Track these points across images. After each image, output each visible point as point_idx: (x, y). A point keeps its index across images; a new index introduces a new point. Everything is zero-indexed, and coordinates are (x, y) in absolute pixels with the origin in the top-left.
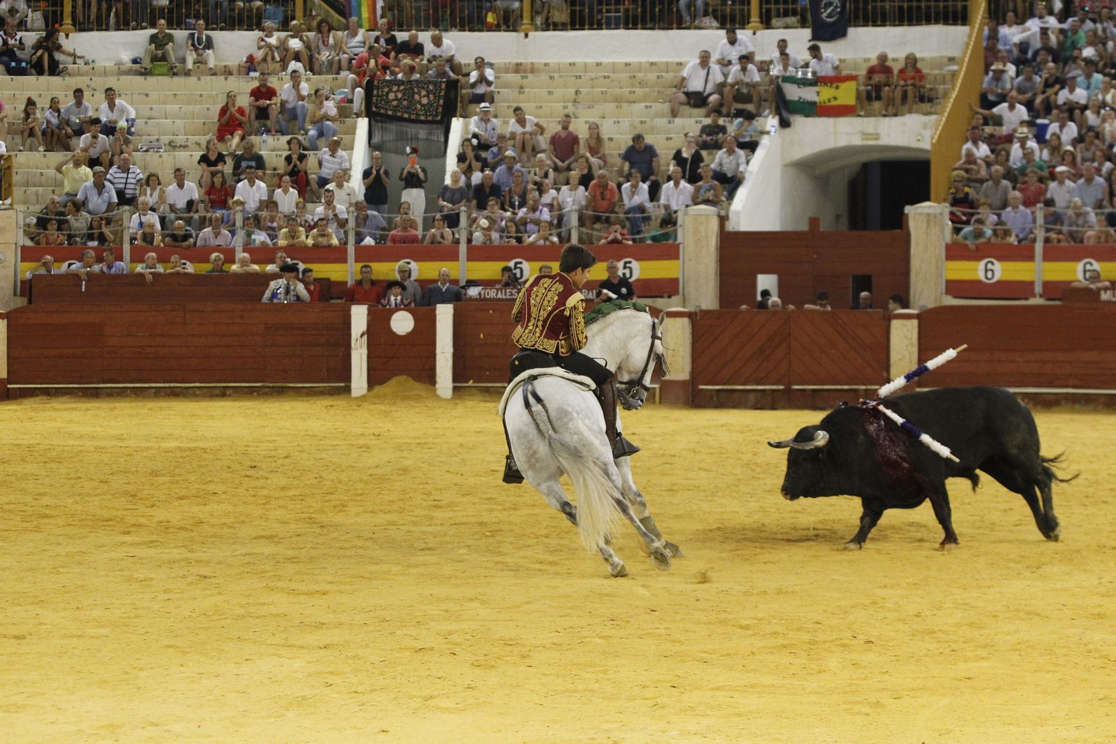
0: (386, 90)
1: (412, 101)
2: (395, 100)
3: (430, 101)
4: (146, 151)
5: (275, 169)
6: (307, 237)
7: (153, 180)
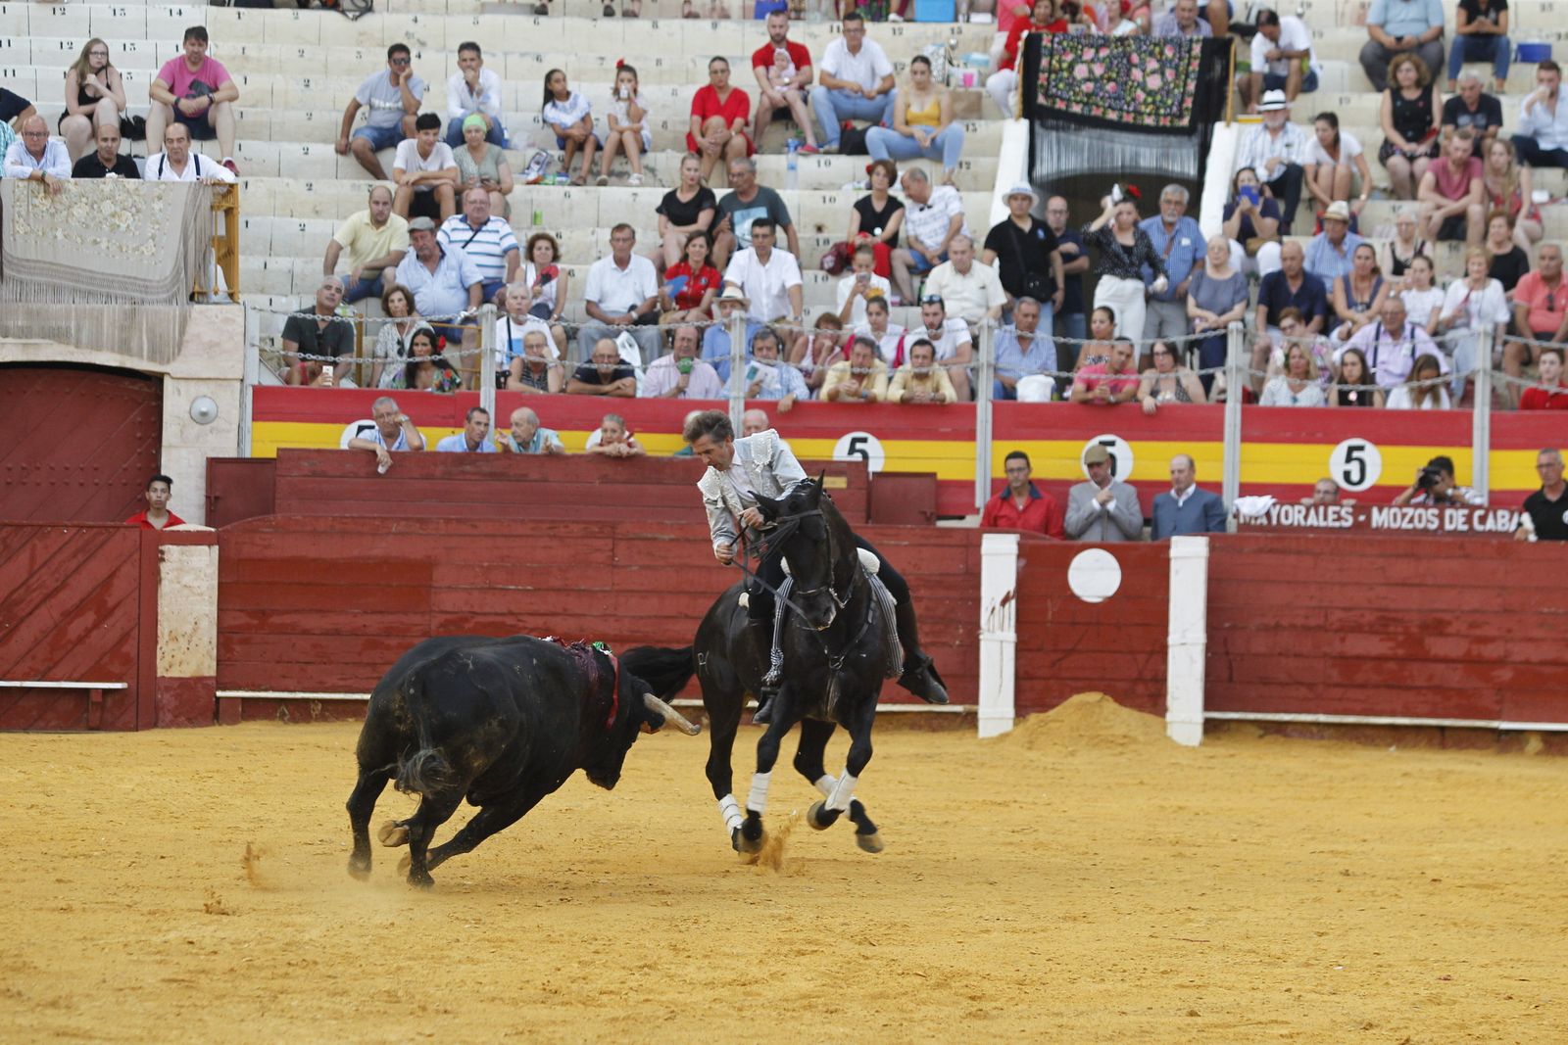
0: (1070, 57)
1: (1125, 84)
2: (1088, 80)
3: (1166, 83)
4: (535, 183)
5: (819, 229)
6: (890, 380)
7: (542, 249)
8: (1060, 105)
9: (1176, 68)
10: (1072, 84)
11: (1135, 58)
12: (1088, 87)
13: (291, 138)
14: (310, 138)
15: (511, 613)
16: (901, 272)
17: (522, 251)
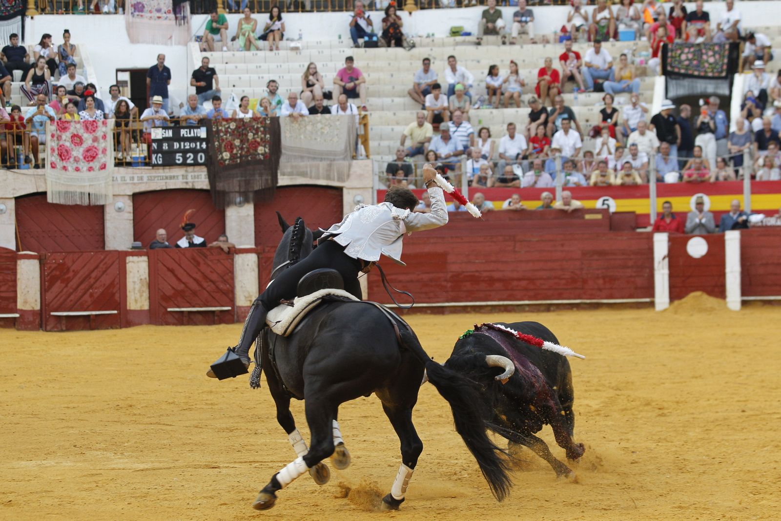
0: (679, 52)
2: (686, 60)
3: (716, 60)
4: (478, 108)
5: (587, 121)
6: (616, 177)
7: (484, 133)
8: (676, 70)
9: (719, 54)
10: (680, 62)
11: (704, 51)
12: (687, 63)
13: (387, 96)
14: (394, 95)
15: (477, 271)
16: (619, 136)
17: (476, 134)
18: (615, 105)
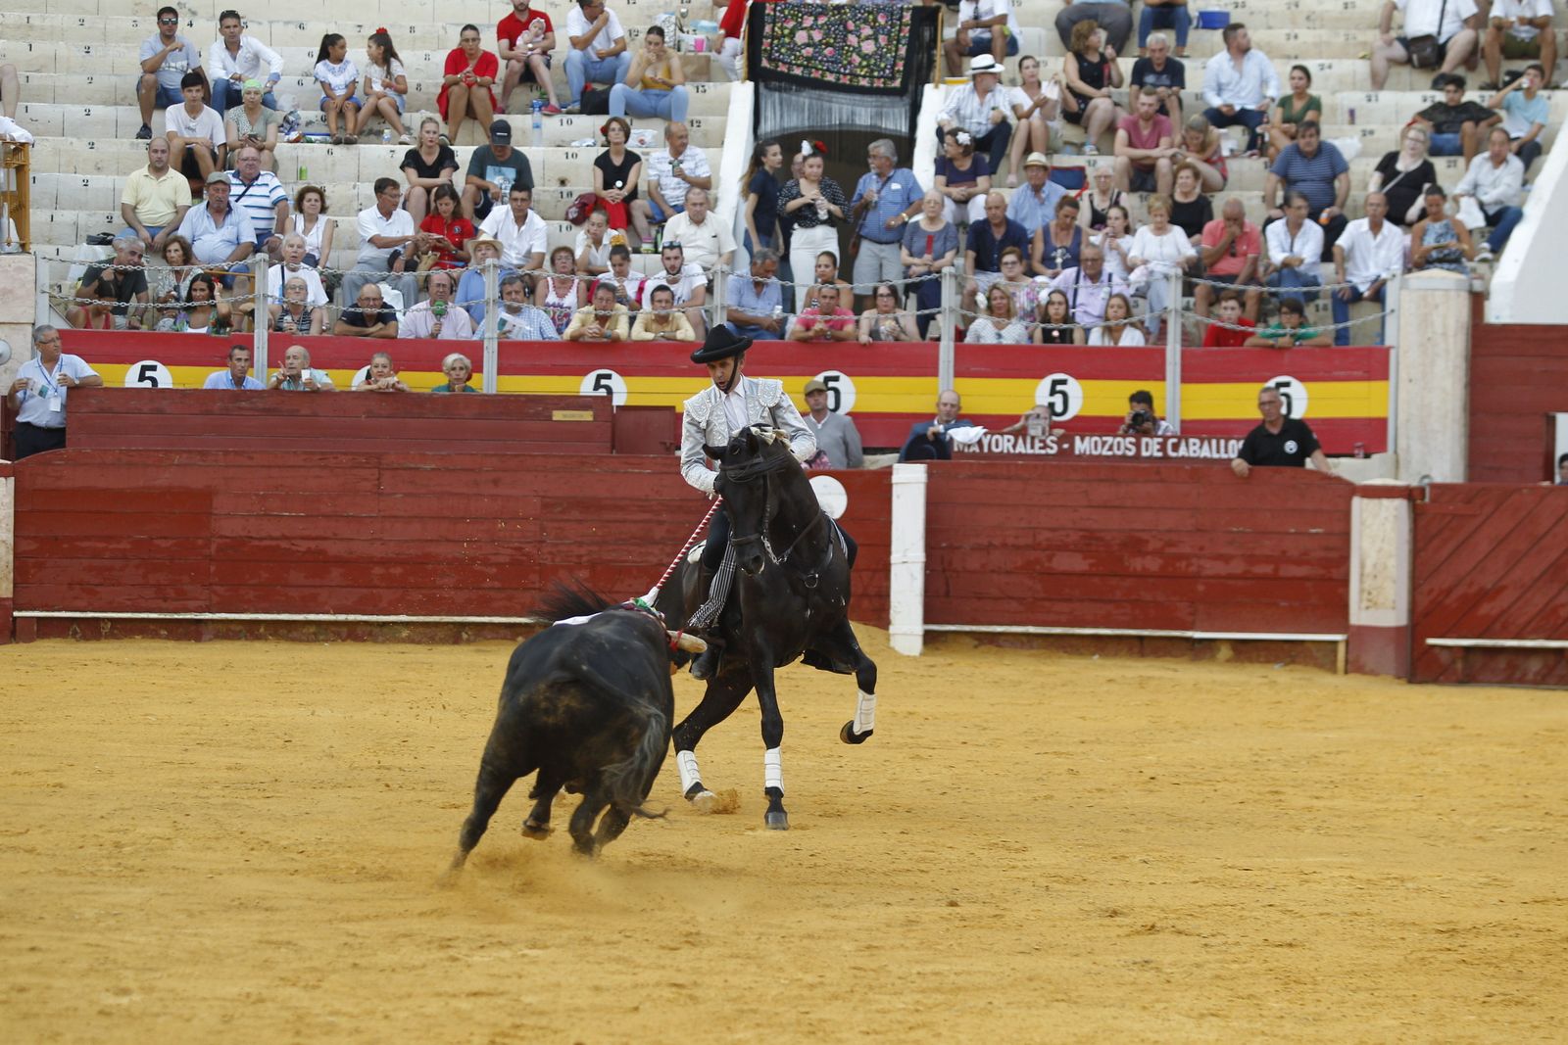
0: (791, 24)
1: (841, 47)
2: (807, 45)
3: (879, 48)
4: (297, 141)
5: (563, 182)
6: (632, 320)
7: (310, 200)
8: (783, 68)
9: (889, 34)
10: (793, 49)
11: (851, 25)
12: (808, 51)
13: (75, 100)
14: (90, 100)
15: (285, 538)
16: (640, 221)
17: (291, 203)
18: (632, 145)
